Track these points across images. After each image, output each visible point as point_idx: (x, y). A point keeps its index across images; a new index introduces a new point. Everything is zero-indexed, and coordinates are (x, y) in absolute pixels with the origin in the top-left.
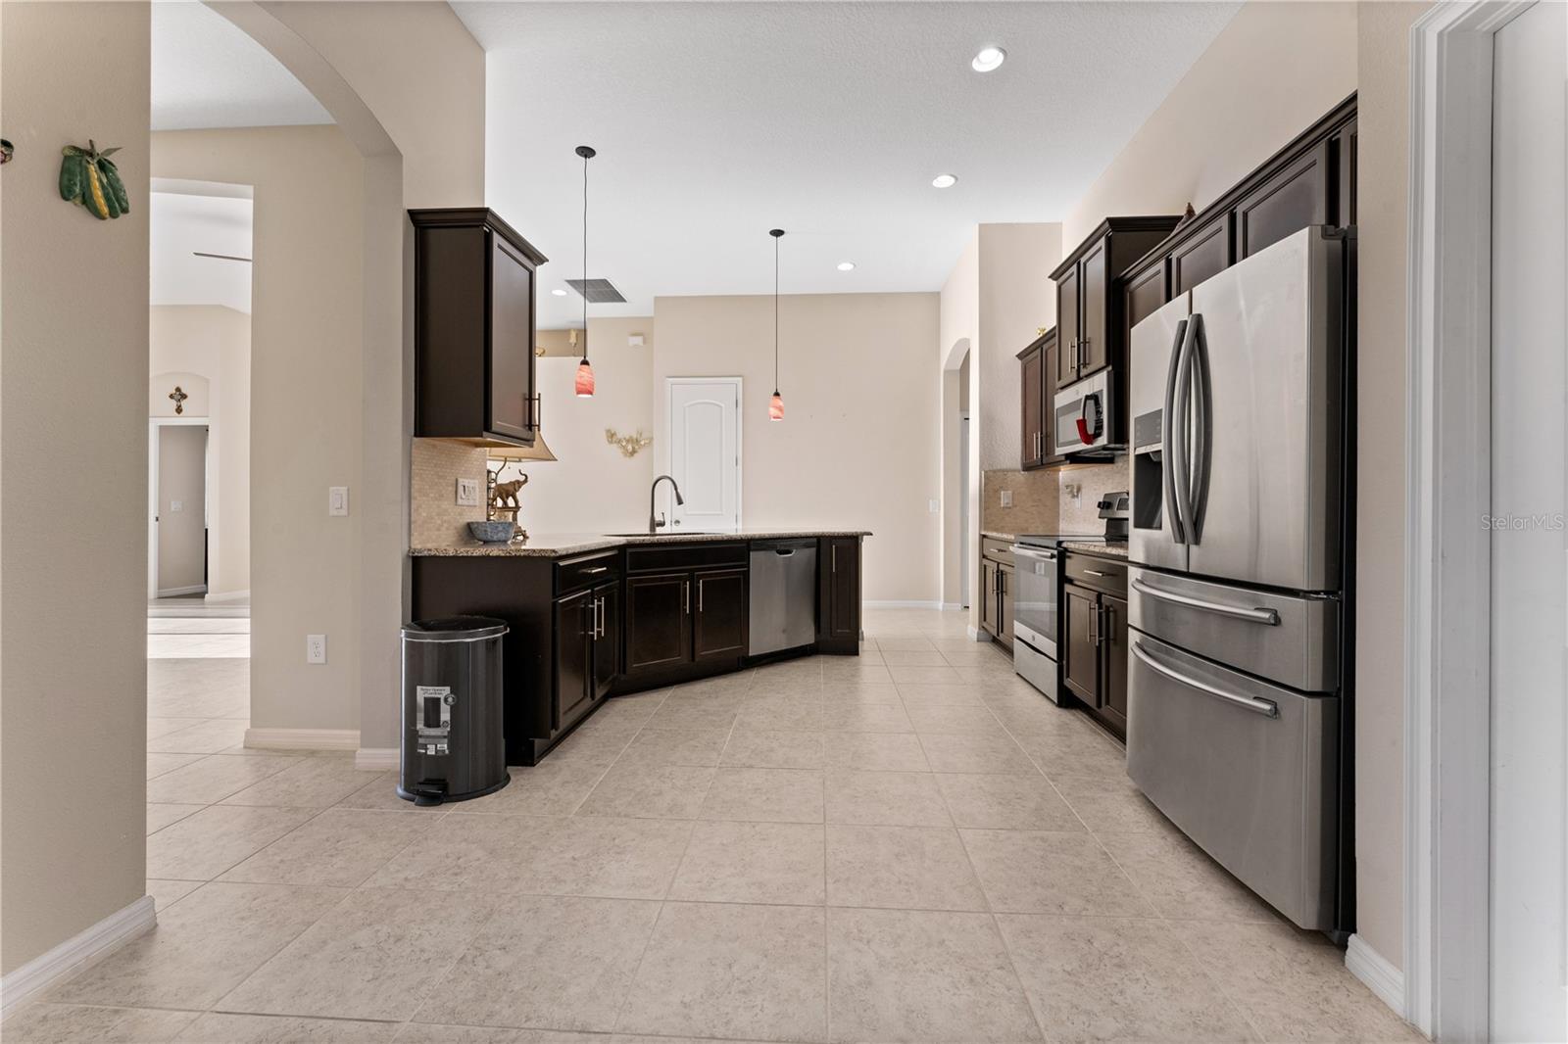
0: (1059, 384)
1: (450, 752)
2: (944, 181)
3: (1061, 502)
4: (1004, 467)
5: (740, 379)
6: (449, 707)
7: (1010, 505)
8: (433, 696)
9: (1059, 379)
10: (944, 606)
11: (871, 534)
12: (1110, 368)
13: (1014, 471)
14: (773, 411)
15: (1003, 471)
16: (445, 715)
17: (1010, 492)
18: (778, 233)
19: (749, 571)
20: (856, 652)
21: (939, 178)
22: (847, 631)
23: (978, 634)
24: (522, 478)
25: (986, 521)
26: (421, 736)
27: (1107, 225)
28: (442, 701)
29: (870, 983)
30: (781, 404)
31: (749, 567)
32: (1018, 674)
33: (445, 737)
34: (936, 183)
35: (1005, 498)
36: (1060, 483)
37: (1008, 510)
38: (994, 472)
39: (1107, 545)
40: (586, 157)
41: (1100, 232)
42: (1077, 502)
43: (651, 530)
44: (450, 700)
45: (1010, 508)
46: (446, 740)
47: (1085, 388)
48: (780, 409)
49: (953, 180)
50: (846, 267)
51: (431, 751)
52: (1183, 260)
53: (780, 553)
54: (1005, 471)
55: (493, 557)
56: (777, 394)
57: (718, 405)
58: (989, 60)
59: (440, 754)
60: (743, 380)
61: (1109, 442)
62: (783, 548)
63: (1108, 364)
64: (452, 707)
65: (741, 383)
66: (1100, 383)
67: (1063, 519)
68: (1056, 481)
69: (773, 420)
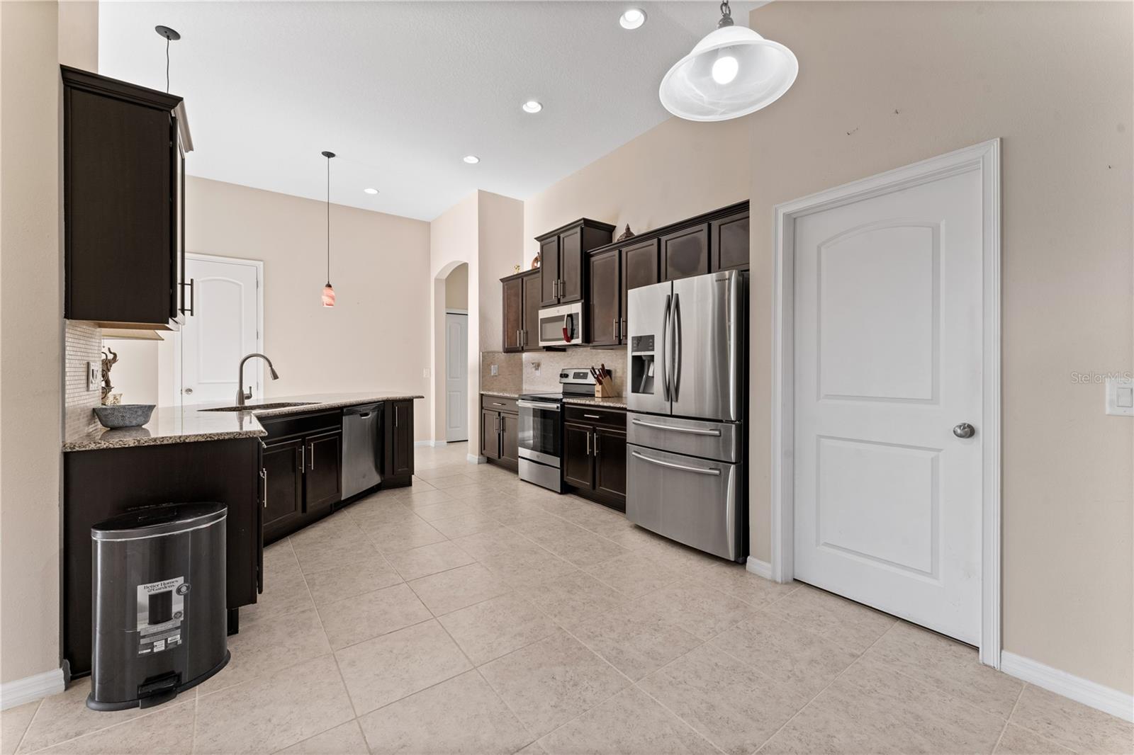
0: (541, 304)
1: (183, 642)
2: (471, 160)
3: (524, 371)
4: (493, 350)
5: (262, 263)
6: (182, 597)
7: (497, 374)
8: (162, 590)
9: (542, 301)
10: (436, 443)
11: (423, 397)
12: (583, 301)
13: (499, 352)
14: (326, 299)
15: (492, 352)
16: (178, 605)
17: (496, 366)
18: (329, 155)
19: (342, 432)
20: (410, 484)
21: (469, 157)
22: (406, 469)
23: (479, 459)
24: (110, 357)
25: (483, 385)
26: (144, 637)
27: (582, 221)
28: (174, 594)
29: (622, 652)
30: (333, 293)
31: (342, 429)
32: (522, 480)
33: (177, 628)
34: (465, 159)
35: (494, 370)
36: (524, 360)
37: (495, 378)
38: (488, 352)
39: (602, 401)
40: (168, 38)
41: (578, 223)
42: (538, 373)
43: (240, 403)
44: (184, 589)
45: (496, 376)
46: (179, 630)
47: (564, 310)
48: (333, 298)
49: (477, 160)
50: (371, 191)
51: (160, 646)
52: (629, 253)
53: (362, 415)
54: (493, 352)
55: (189, 443)
56: (329, 286)
57: (238, 284)
58: (532, 107)
59: (171, 647)
60: (264, 264)
61: (583, 342)
62: (365, 412)
63: (582, 298)
64: (186, 596)
65: (262, 266)
66: (577, 308)
67: (526, 382)
68: (521, 359)
69: (325, 306)
